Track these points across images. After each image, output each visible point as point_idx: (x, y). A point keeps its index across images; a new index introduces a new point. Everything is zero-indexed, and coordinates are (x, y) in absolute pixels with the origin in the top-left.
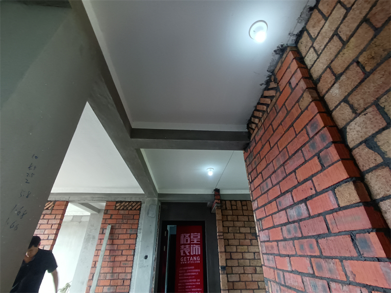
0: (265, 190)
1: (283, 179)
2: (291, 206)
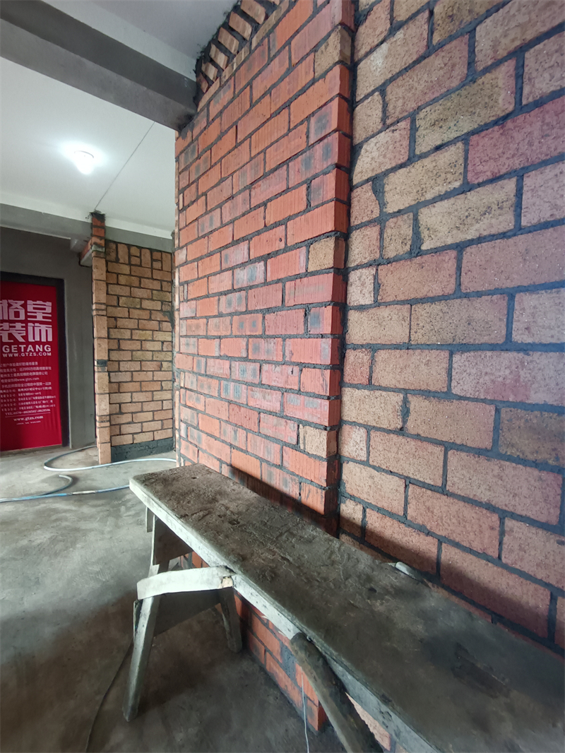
0: (206, 232)
1: (243, 215)
2: (243, 265)
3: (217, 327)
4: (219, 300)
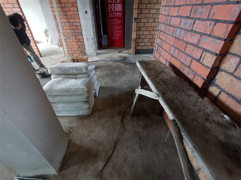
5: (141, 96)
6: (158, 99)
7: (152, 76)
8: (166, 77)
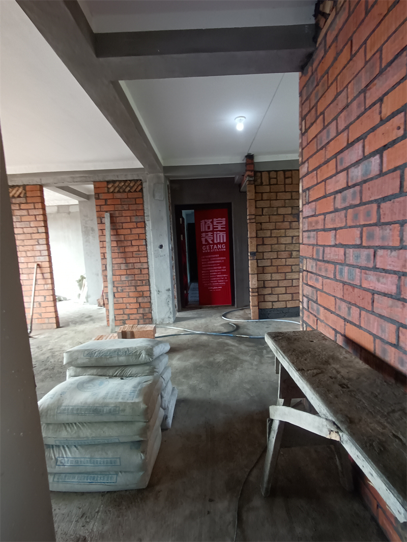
0: (324, 143)
1: (358, 117)
2: (357, 163)
3: (333, 220)
4: (335, 198)
5: (286, 427)
6: (337, 439)
7: (308, 370)
8: (344, 372)
